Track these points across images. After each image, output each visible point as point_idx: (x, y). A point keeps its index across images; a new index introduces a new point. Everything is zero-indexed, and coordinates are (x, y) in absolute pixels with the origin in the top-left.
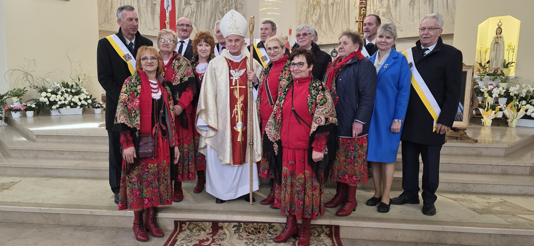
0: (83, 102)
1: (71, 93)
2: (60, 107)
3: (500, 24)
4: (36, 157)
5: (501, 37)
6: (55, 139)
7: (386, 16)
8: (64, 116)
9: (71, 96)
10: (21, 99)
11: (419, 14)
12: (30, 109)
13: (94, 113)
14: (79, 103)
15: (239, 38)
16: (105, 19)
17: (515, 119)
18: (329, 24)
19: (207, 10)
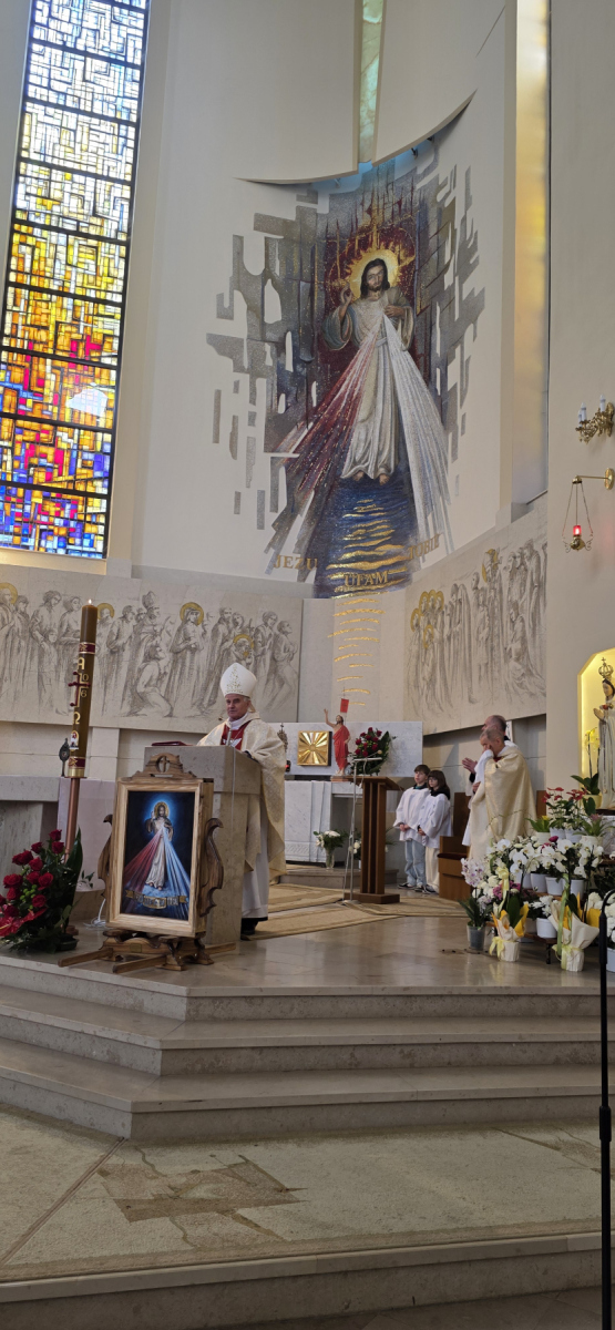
5: (612, 707)
7: (521, 661)
17: (570, 946)
18: (446, 684)
19: (199, 668)
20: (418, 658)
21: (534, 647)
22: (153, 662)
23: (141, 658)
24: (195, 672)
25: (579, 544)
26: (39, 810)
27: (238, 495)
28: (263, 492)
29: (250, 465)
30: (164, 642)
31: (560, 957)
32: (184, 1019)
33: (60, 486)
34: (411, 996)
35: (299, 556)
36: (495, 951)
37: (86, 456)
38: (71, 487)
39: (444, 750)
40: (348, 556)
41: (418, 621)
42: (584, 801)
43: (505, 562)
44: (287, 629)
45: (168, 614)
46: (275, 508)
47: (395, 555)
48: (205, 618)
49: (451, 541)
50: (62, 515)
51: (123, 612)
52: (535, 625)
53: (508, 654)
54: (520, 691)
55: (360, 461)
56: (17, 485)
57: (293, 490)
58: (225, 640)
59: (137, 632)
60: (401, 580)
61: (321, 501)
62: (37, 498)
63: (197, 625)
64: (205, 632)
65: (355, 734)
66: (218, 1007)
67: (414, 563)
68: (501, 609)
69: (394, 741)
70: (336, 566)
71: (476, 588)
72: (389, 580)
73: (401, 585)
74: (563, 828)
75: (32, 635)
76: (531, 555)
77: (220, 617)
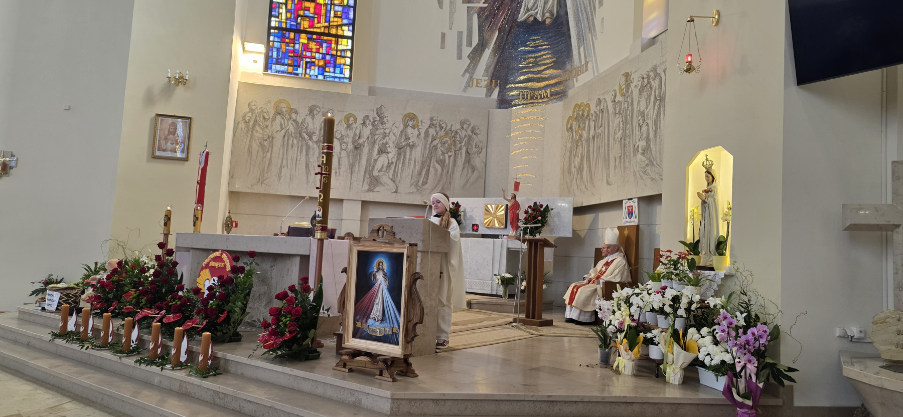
5: (711, 191)
7: (646, 154)
17: (673, 366)
18: (590, 171)
19: (415, 159)
20: (571, 152)
21: (656, 145)
22: (384, 155)
23: (376, 151)
24: (413, 162)
25: (690, 69)
26: (297, 260)
27: (443, 35)
28: (461, 32)
29: (452, 13)
30: (391, 141)
31: (665, 373)
32: (389, 413)
33: (318, 31)
34: (553, 401)
35: (487, 78)
36: (618, 366)
37: (337, 8)
38: (326, 31)
39: (588, 218)
40: (522, 78)
41: (571, 125)
42: (688, 260)
43: (636, 81)
44: (478, 131)
45: (394, 122)
46: (469, 44)
47: (556, 77)
48: (420, 124)
49: (597, 66)
50: (320, 52)
51: (363, 120)
52: (656, 129)
53: (636, 150)
54: (645, 177)
55: (531, 9)
56: (290, 30)
57: (483, 30)
58: (434, 139)
59: (373, 134)
60: (560, 95)
61: (503, 38)
62: (303, 39)
63: (414, 129)
64: (420, 134)
65: (524, 206)
66: (413, 406)
67: (570, 83)
68: (632, 117)
69: (552, 211)
70: (513, 86)
71: (615, 101)
72: (551, 95)
73: (560, 99)
74: (672, 279)
75: (301, 135)
76: (655, 76)
77: (430, 123)
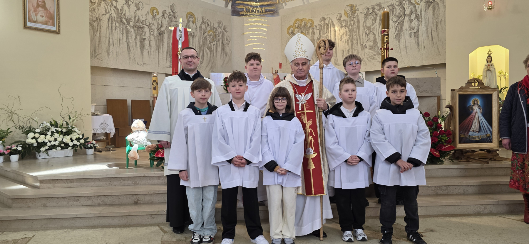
0: (75, 142)
1: (62, 132)
2: (48, 150)
3: (490, 52)
4: (45, 206)
5: (492, 65)
6: (64, 184)
7: (373, 49)
8: (52, 159)
9: (61, 136)
10: (4, 142)
11: (406, 47)
12: (15, 152)
13: (85, 154)
14: (71, 144)
15: (306, 62)
16: (93, 54)
19: (196, 45)
41: (292, 30)
43: (361, 10)
51: (163, 13)
53: (364, 47)
54: (373, 61)
58: (205, 33)
59: (169, 24)
60: (273, 12)
63: (193, 23)
67: (280, 5)
68: (358, 29)
70: (240, 2)
73: (272, 14)
76: (380, 9)
77: (202, 20)
